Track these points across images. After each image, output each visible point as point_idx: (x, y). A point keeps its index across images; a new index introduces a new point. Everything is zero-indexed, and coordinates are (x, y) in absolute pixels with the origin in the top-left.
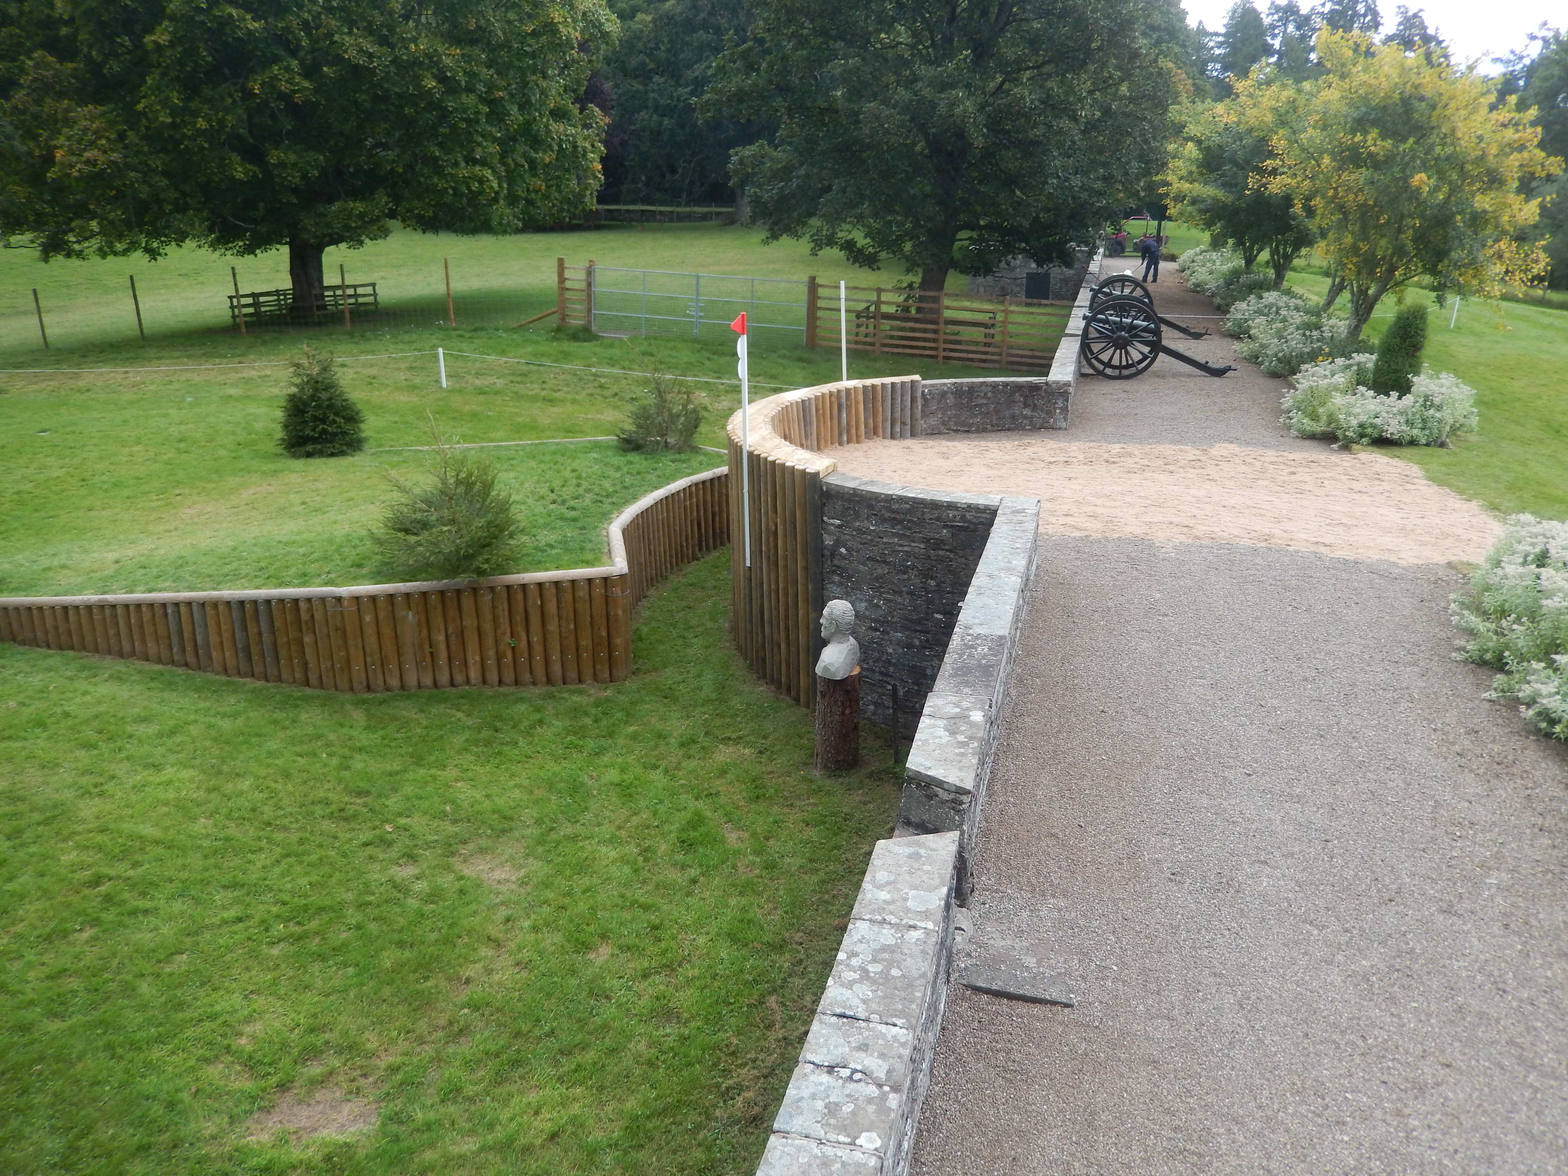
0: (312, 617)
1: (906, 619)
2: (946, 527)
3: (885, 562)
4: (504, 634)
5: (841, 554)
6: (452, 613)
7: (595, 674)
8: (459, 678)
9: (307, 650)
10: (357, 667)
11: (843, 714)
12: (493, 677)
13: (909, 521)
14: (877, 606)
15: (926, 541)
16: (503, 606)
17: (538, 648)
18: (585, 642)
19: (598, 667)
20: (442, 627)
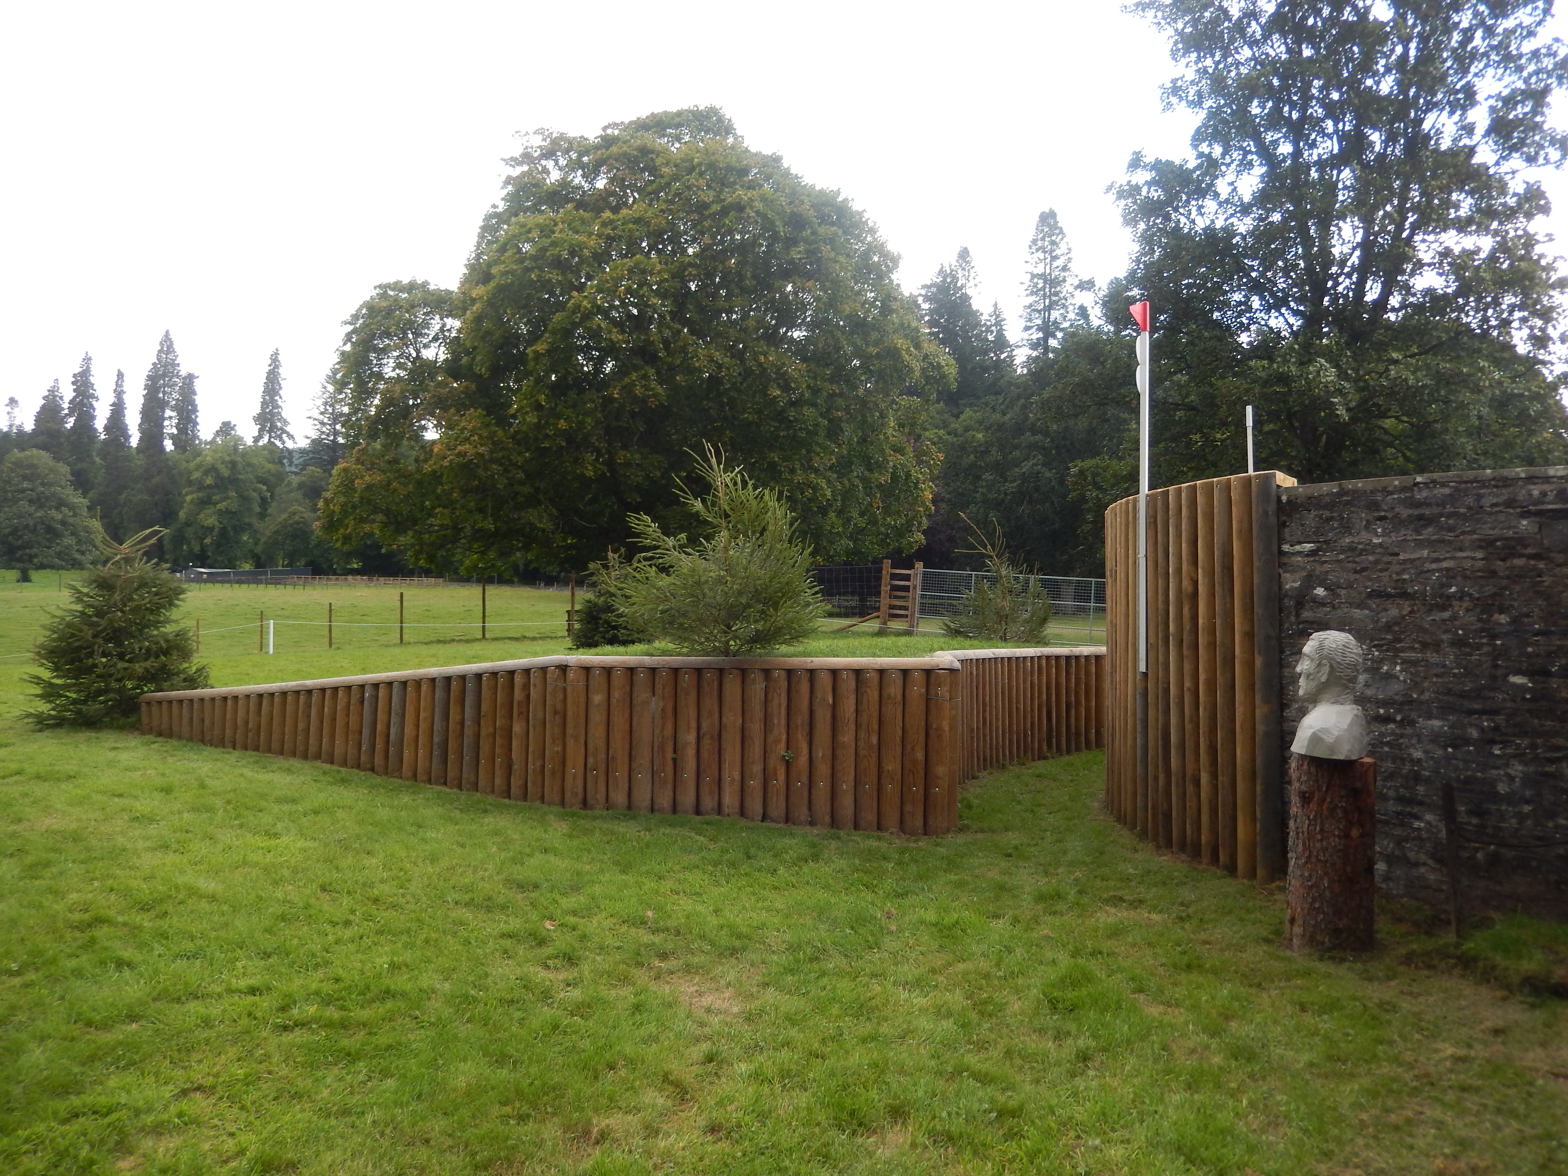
0: (528, 696)
1: (1449, 692)
2: (1526, 514)
3: (1405, 595)
4: (778, 741)
5: (1316, 601)
6: (710, 703)
7: (902, 821)
8: (708, 802)
9: (515, 743)
10: (574, 770)
11: (1347, 836)
12: (755, 805)
13: (1449, 516)
14: (1389, 676)
15: (1487, 544)
16: (780, 700)
17: (823, 769)
18: (892, 766)
19: (908, 808)
20: (694, 724)
